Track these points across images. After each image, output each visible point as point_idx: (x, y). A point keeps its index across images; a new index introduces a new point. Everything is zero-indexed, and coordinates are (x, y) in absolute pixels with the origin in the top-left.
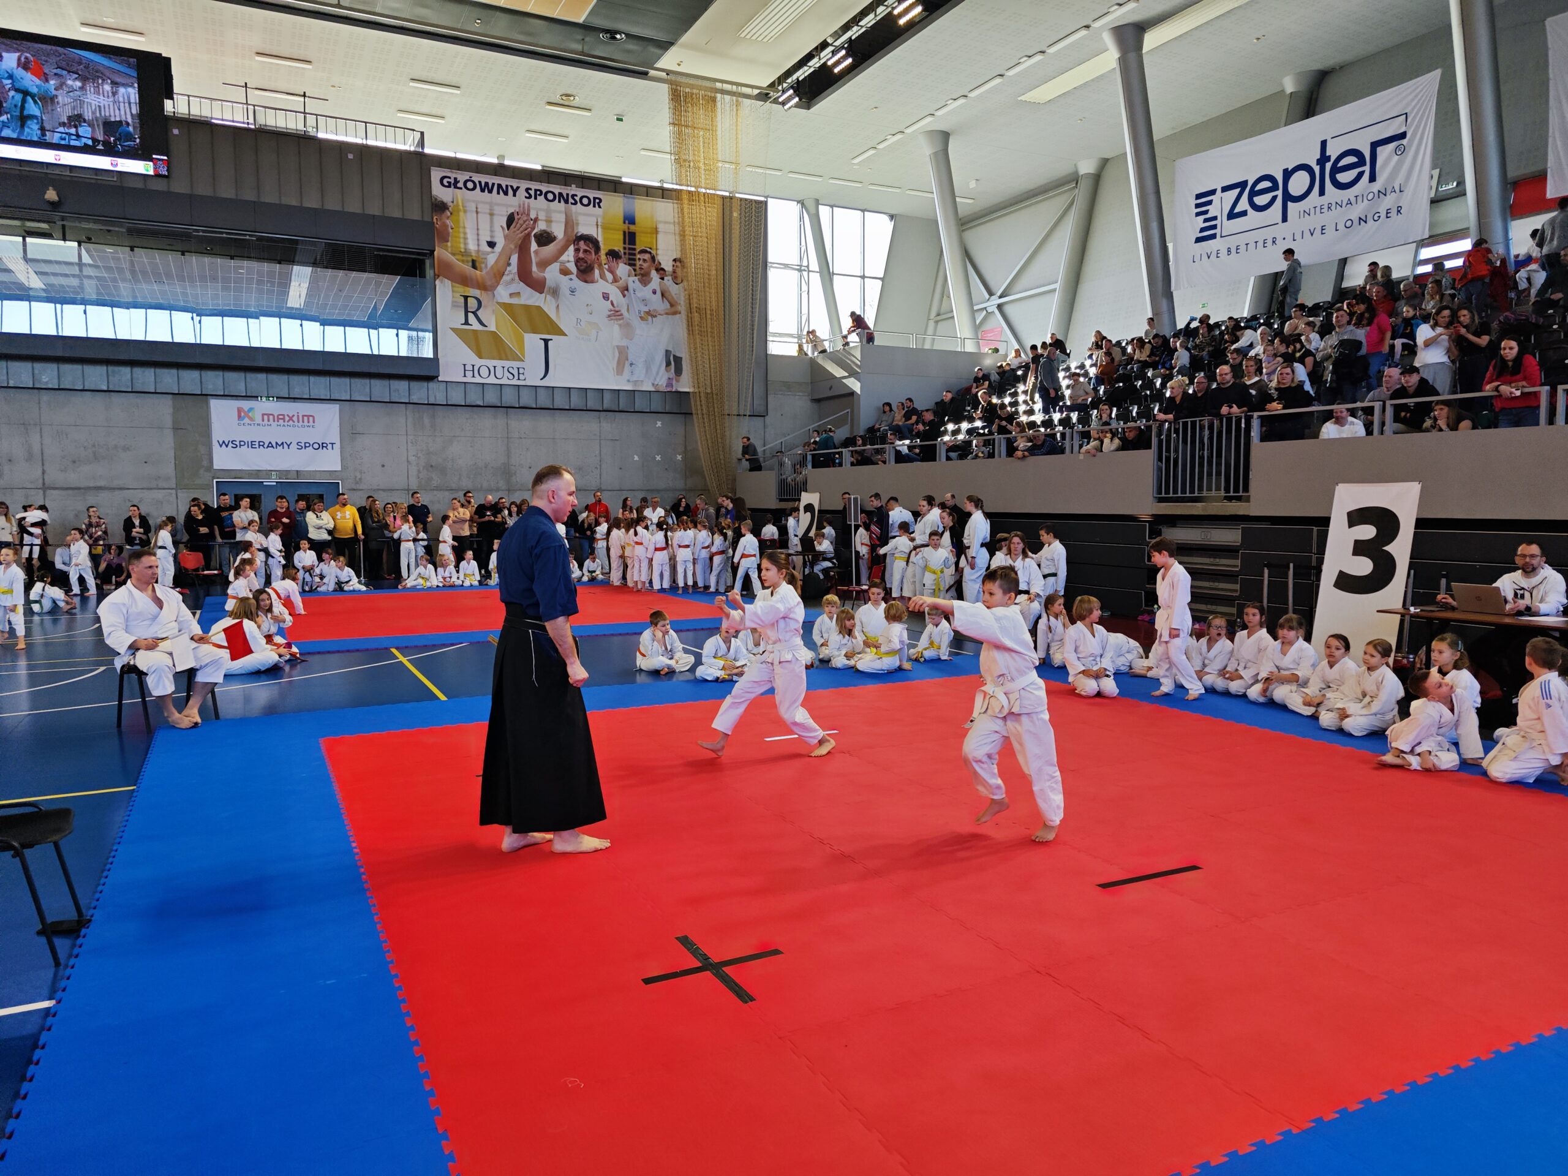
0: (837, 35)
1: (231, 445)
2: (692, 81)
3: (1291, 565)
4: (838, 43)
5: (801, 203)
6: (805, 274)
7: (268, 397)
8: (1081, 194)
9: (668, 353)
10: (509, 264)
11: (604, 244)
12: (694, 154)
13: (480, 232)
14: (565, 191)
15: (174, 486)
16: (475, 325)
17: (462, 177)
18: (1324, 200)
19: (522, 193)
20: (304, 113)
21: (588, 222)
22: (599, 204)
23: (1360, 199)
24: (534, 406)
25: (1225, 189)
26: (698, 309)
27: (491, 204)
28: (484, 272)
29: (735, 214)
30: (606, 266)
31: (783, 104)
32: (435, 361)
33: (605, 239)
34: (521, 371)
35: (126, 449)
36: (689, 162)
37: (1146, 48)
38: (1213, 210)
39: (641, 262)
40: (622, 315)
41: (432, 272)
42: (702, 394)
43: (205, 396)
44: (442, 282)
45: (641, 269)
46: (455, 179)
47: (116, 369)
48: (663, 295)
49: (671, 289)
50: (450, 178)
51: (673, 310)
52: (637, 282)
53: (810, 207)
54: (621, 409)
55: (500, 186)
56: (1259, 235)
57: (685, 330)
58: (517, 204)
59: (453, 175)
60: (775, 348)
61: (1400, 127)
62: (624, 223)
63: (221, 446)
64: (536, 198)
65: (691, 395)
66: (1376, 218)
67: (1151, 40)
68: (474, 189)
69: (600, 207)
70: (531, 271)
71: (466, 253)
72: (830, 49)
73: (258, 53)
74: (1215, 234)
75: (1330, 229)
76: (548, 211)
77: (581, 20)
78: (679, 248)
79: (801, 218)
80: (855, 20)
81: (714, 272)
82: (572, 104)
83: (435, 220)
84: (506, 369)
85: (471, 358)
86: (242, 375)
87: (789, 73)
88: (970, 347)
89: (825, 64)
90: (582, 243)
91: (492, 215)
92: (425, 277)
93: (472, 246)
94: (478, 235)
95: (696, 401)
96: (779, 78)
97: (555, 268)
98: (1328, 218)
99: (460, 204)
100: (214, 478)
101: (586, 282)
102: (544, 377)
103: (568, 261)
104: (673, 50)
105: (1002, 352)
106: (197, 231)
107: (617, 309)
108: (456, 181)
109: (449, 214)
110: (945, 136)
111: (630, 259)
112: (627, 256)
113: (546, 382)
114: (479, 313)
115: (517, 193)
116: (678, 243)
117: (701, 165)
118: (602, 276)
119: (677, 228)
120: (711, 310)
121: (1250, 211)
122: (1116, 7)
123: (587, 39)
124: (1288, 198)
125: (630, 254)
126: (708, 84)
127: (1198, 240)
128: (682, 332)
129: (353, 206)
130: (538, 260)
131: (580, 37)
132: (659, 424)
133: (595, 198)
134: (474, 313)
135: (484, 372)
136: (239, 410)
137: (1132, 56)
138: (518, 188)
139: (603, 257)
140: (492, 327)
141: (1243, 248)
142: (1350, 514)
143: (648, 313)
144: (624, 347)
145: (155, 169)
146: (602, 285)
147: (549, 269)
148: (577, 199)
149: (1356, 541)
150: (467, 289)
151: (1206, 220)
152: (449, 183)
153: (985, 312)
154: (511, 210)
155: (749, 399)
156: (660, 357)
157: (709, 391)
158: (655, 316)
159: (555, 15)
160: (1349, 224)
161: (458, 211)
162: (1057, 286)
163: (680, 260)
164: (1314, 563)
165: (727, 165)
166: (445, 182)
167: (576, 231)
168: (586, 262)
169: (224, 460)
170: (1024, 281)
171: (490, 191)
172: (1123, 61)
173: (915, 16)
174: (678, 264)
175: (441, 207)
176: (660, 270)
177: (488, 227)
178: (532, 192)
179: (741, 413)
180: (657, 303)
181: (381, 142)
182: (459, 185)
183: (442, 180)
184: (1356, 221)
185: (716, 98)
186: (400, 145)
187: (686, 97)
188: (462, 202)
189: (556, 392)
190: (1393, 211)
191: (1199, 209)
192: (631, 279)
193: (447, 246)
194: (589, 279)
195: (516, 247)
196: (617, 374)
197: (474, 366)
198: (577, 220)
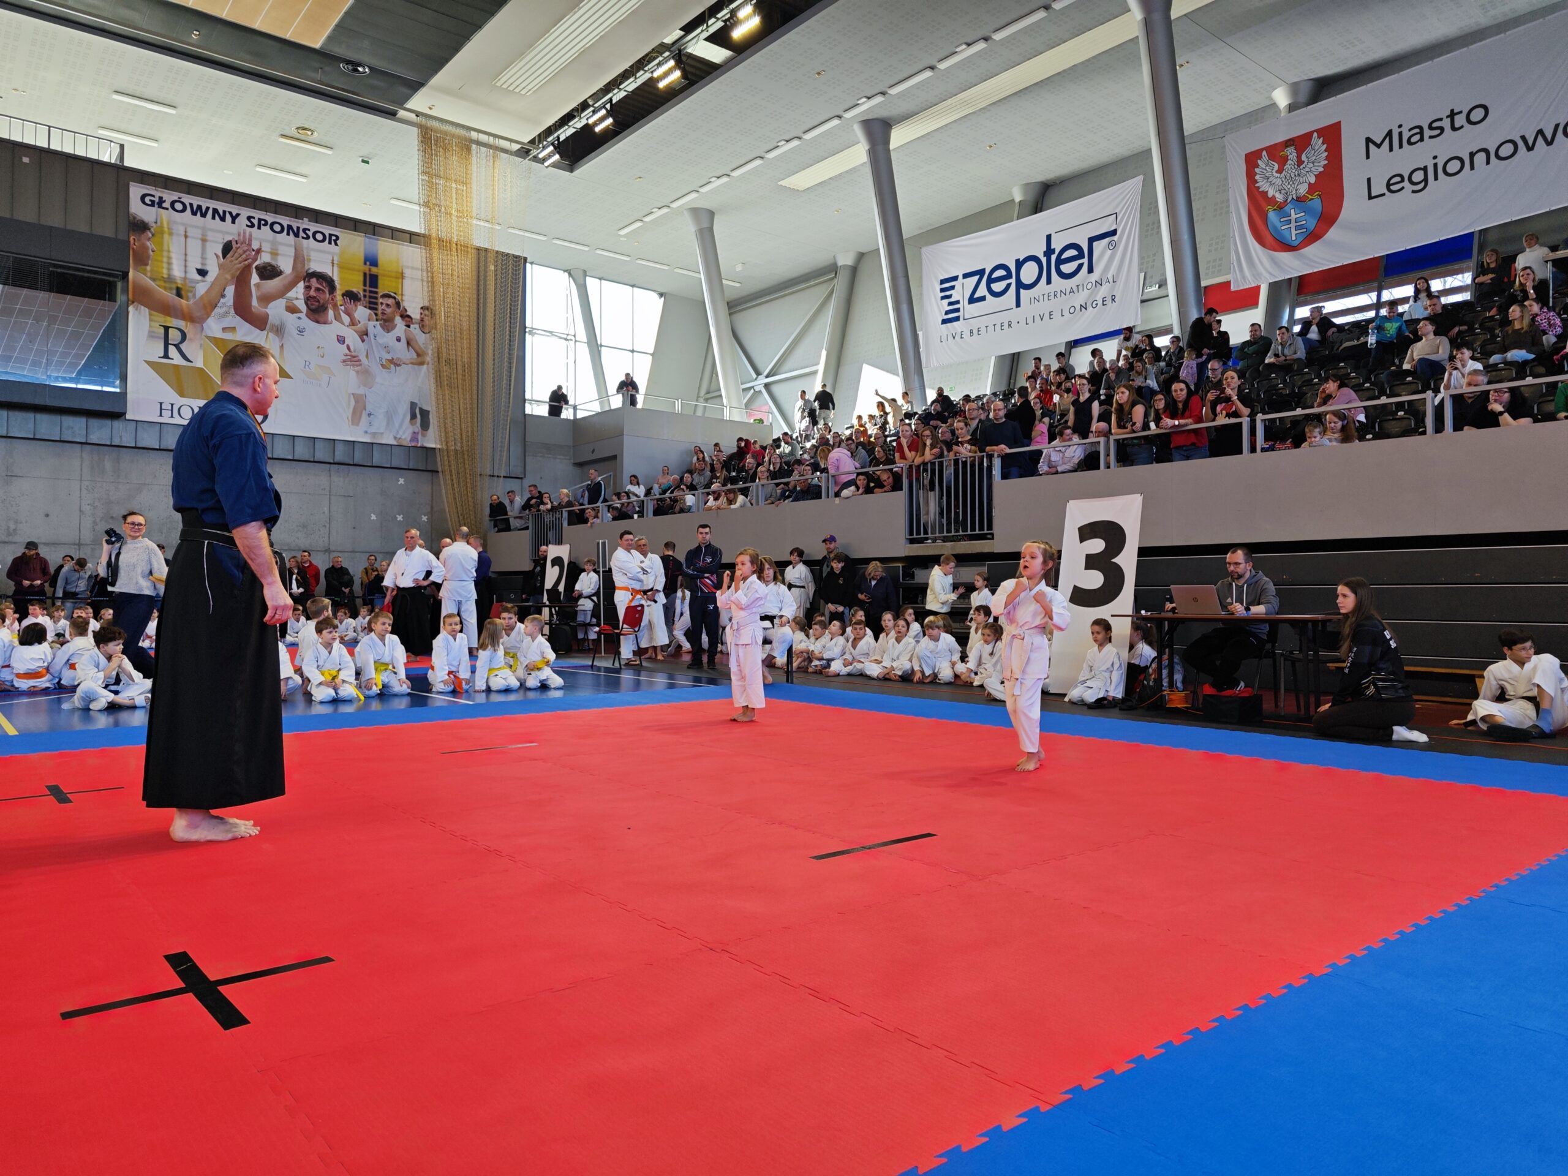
0: (595, 97)
2: (445, 127)
4: (597, 105)
5: (568, 272)
6: (572, 343)
8: (840, 284)
9: (413, 405)
10: (223, 296)
11: (341, 285)
12: (446, 200)
13: (189, 258)
14: (295, 223)
16: (177, 359)
17: (169, 196)
18: (1051, 288)
19: (242, 221)
21: (322, 259)
22: (335, 241)
23: (1081, 288)
25: (966, 276)
26: (448, 362)
27: (204, 229)
28: (191, 302)
29: (491, 267)
31: (544, 160)
32: (123, 396)
33: (341, 279)
36: (440, 207)
37: (893, 145)
38: (956, 295)
39: (384, 307)
40: (359, 361)
42: (450, 450)
44: (136, 308)
45: (383, 314)
46: (161, 198)
48: (408, 343)
49: (417, 337)
50: (153, 196)
51: (420, 358)
52: (378, 327)
53: (577, 278)
54: (355, 462)
55: (215, 211)
56: (997, 319)
57: (433, 381)
58: (236, 232)
59: (158, 193)
60: (532, 409)
61: (1111, 225)
62: (365, 264)
64: (259, 228)
65: (437, 451)
66: (1094, 306)
67: (898, 137)
68: (184, 210)
69: (336, 244)
70: (250, 305)
71: (170, 279)
72: (592, 109)
74: (959, 317)
75: (1056, 315)
76: (274, 243)
77: (317, 45)
79: (568, 288)
80: (616, 83)
81: (463, 323)
82: (310, 139)
83: (131, 239)
85: (168, 395)
87: (549, 131)
88: (736, 417)
89: (586, 124)
90: (314, 281)
91: (204, 241)
92: (116, 301)
93: (177, 272)
94: (186, 261)
95: (442, 460)
96: (539, 135)
97: (281, 303)
98: (1054, 304)
99: (165, 225)
101: (318, 322)
103: (297, 299)
104: (423, 91)
105: (767, 423)
107: (353, 354)
108: (161, 200)
109: (150, 235)
110: (710, 215)
112: (367, 299)
114: (183, 347)
115: (237, 221)
116: (427, 290)
117: (453, 211)
118: (338, 318)
119: (425, 274)
120: (462, 366)
121: (988, 296)
122: (864, 100)
123: (326, 69)
125: (370, 297)
126: (463, 133)
127: (944, 322)
128: (429, 386)
129: (26, 215)
130: (259, 294)
132: (401, 481)
133: (331, 235)
134: (177, 346)
135: (189, 412)
137: (880, 148)
138: (238, 215)
139: (339, 298)
140: (199, 363)
142: (1081, 529)
143: (391, 361)
144: (361, 395)
146: (335, 327)
147: (272, 305)
148: (310, 234)
149: (1088, 557)
150: (168, 318)
151: (950, 304)
152: (153, 202)
153: (752, 391)
154: (228, 238)
156: (404, 410)
157: (457, 448)
158: (399, 365)
159: (288, 35)
160: (1072, 310)
161: (162, 233)
162: (820, 367)
163: (428, 309)
165: (482, 223)
166: (147, 200)
167: (306, 268)
168: (318, 301)
170: (789, 363)
171: (204, 215)
172: (873, 154)
173: (670, 83)
174: (426, 312)
175: (141, 227)
176: (405, 316)
177: (199, 253)
178: (255, 222)
180: (401, 351)
181: (68, 149)
182: (164, 205)
183: (143, 198)
184: (1078, 308)
185: (471, 146)
186: (92, 155)
187: (437, 141)
188: (168, 224)
189: (276, 439)
190: (1109, 300)
191: (943, 294)
192: (372, 324)
193: (145, 270)
194: (321, 319)
195: (232, 278)
196: (352, 424)
197: (172, 405)
198: (308, 256)
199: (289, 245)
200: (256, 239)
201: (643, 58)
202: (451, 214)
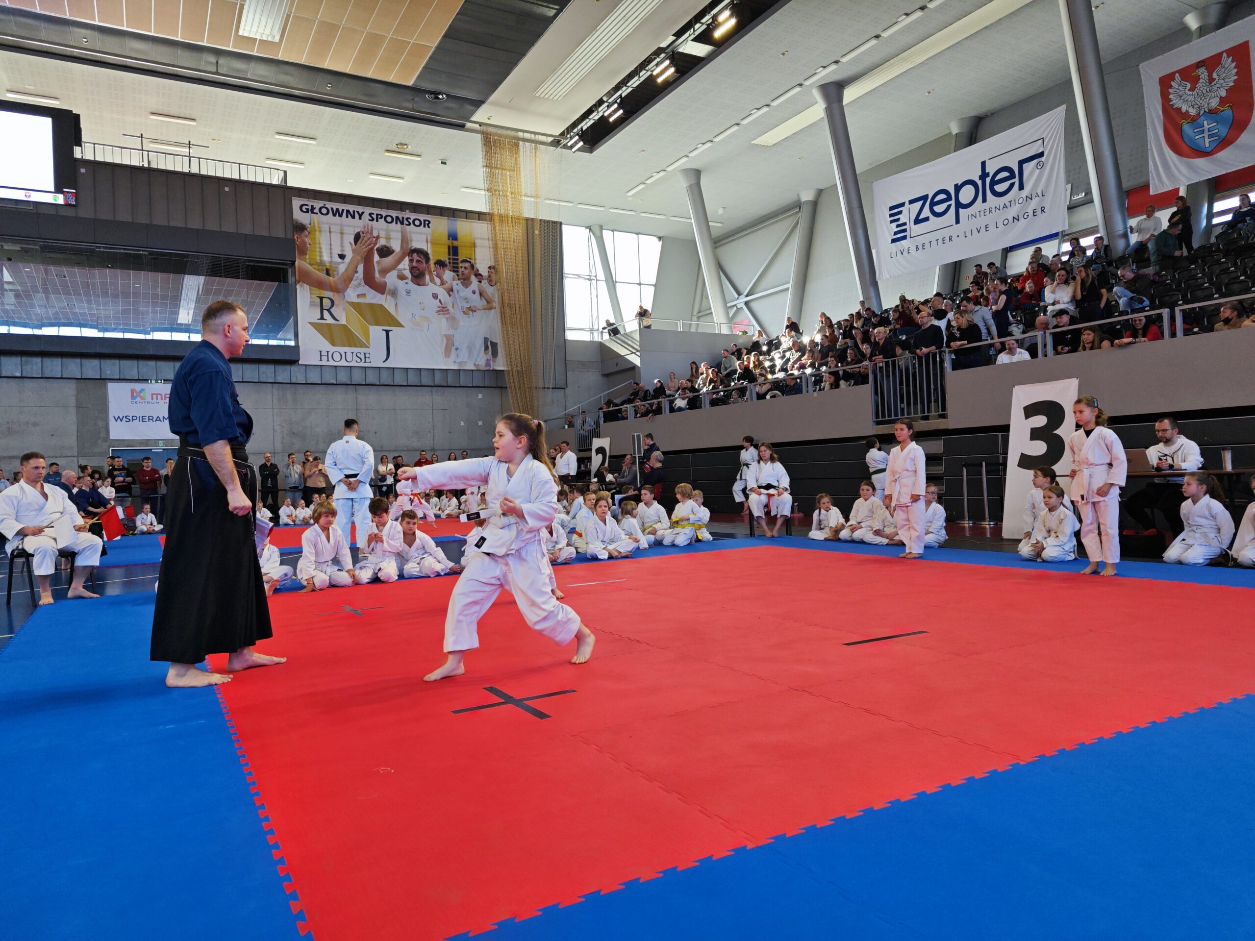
0: (610, 94)
1: (124, 419)
2: (500, 131)
3: (984, 463)
4: (610, 101)
5: (589, 228)
6: (594, 282)
7: (156, 381)
8: (804, 216)
9: (486, 340)
10: (356, 272)
11: (433, 256)
12: (503, 186)
13: (333, 247)
14: (401, 215)
15: (76, 454)
16: (329, 320)
17: (318, 204)
18: (986, 206)
19: (366, 217)
20: (189, 156)
21: (420, 239)
22: (428, 225)
24: (378, 383)
25: (911, 202)
26: (510, 306)
27: (342, 226)
28: (336, 278)
29: (537, 232)
30: (435, 273)
31: (571, 147)
32: (296, 348)
33: (433, 252)
34: (367, 355)
35: (35, 424)
36: (499, 191)
37: (846, 101)
38: (903, 218)
39: (463, 269)
40: (448, 310)
41: (293, 279)
42: (515, 373)
43: (103, 380)
44: (301, 286)
45: (463, 274)
46: (312, 206)
47: (29, 359)
48: (481, 294)
49: (486, 289)
50: (307, 205)
51: (489, 305)
52: (460, 285)
53: (596, 230)
54: (449, 384)
55: (348, 212)
56: (939, 235)
57: (499, 320)
59: (310, 203)
60: (570, 336)
61: (1039, 148)
62: (449, 239)
63: (116, 421)
64: (377, 221)
65: (506, 373)
66: (1025, 217)
67: (850, 95)
68: (328, 213)
69: (429, 227)
70: (374, 277)
71: (322, 263)
72: (606, 104)
73: (153, 113)
74: (906, 236)
75: (992, 227)
76: (388, 231)
77: (410, 83)
78: (493, 258)
79: (589, 240)
80: (624, 82)
81: (521, 276)
82: (406, 151)
83: (295, 238)
84: (354, 354)
85: (325, 346)
86: (135, 362)
87: (574, 125)
88: (725, 330)
89: (603, 116)
90: (415, 255)
91: (342, 234)
92: (287, 282)
93: (326, 258)
94: (331, 249)
95: (509, 379)
96: (567, 129)
97: (394, 273)
98: (989, 219)
99: (316, 225)
100: (110, 446)
101: (419, 285)
102: (386, 359)
103: (404, 269)
104: (484, 107)
105: (750, 334)
106: (100, 247)
107: (444, 306)
108: (313, 208)
109: (307, 233)
110: (698, 173)
111: (454, 267)
112: (452, 265)
113: (390, 364)
114: (332, 310)
115: (362, 217)
116: (492, 254)
117: (508, 194)
118: (432, 280)
119: (491, 242)
120: (520, 308)
121: (931, 217)
122: (821, 69)
123: (416, 99)
124: (959, 205)
125: (453, 263)
126: (512, 133)
127: (893, 241)
128: (497, 325)
129: (229, 227)
130: (380, 268)
131: (411, 97)
132: (480, 396)
133: (425, 221)
134: (328, 310)
135: (337, 357)
136: (133, 391)
137: (835, 105)
138: (363, 213)
139: (432, 266)
140: (343, 321)
141: (927, 245)
142: (1025, 409)
143: (470, 309)
144: (450, 335)
145: (65, 200)
146: (432, 287)
147: (388, 275)
148: (411, 221)
149: (1032, 429)
150: (322, 291)
151: (898, 226)
152: (307, 209)
153: (735, 308)
154: (358, 230)
155: (552, 374)
156: (480, 344)
157: (519, 369)
158: (475, 311)
159: (391, 79)
160: (1006, 222)
161: (315, 231)
162: (790, 285)
163: (494, 268)
164: (1001, 461)
165: (529, 199)
166: (304, 208)
167: (410, 246)
168: (419, 270)
169: (118, 431)
170: (764, 283)
171: (341, 216)
172: (829, 110)
173: (668, 77)
174: (492, 270)
175: (301, 228)
176: (478, 275)
177: (339, 243)
178: (375, 216)
179: (546, 386)
180: (476, 300)
181: (252, 179)
182: (315, 211)
183: (301, 207)
184: (1011, 219)
185: (519, 143)
186: (267, 181)
187: (495, 143)
188: (318, 224)
189: (396, 371)
190: (1039, 211)
191: (892, 218)
192: (455, 283)
193: (306, 258)
194: (421, 283)
195: (362, 259)
196: (446, 357)
197: (328, 352)
198: (411, 237)
199: (397, 231)
200: (376, 229)
201: (645, 61)
202: (507, 196)
